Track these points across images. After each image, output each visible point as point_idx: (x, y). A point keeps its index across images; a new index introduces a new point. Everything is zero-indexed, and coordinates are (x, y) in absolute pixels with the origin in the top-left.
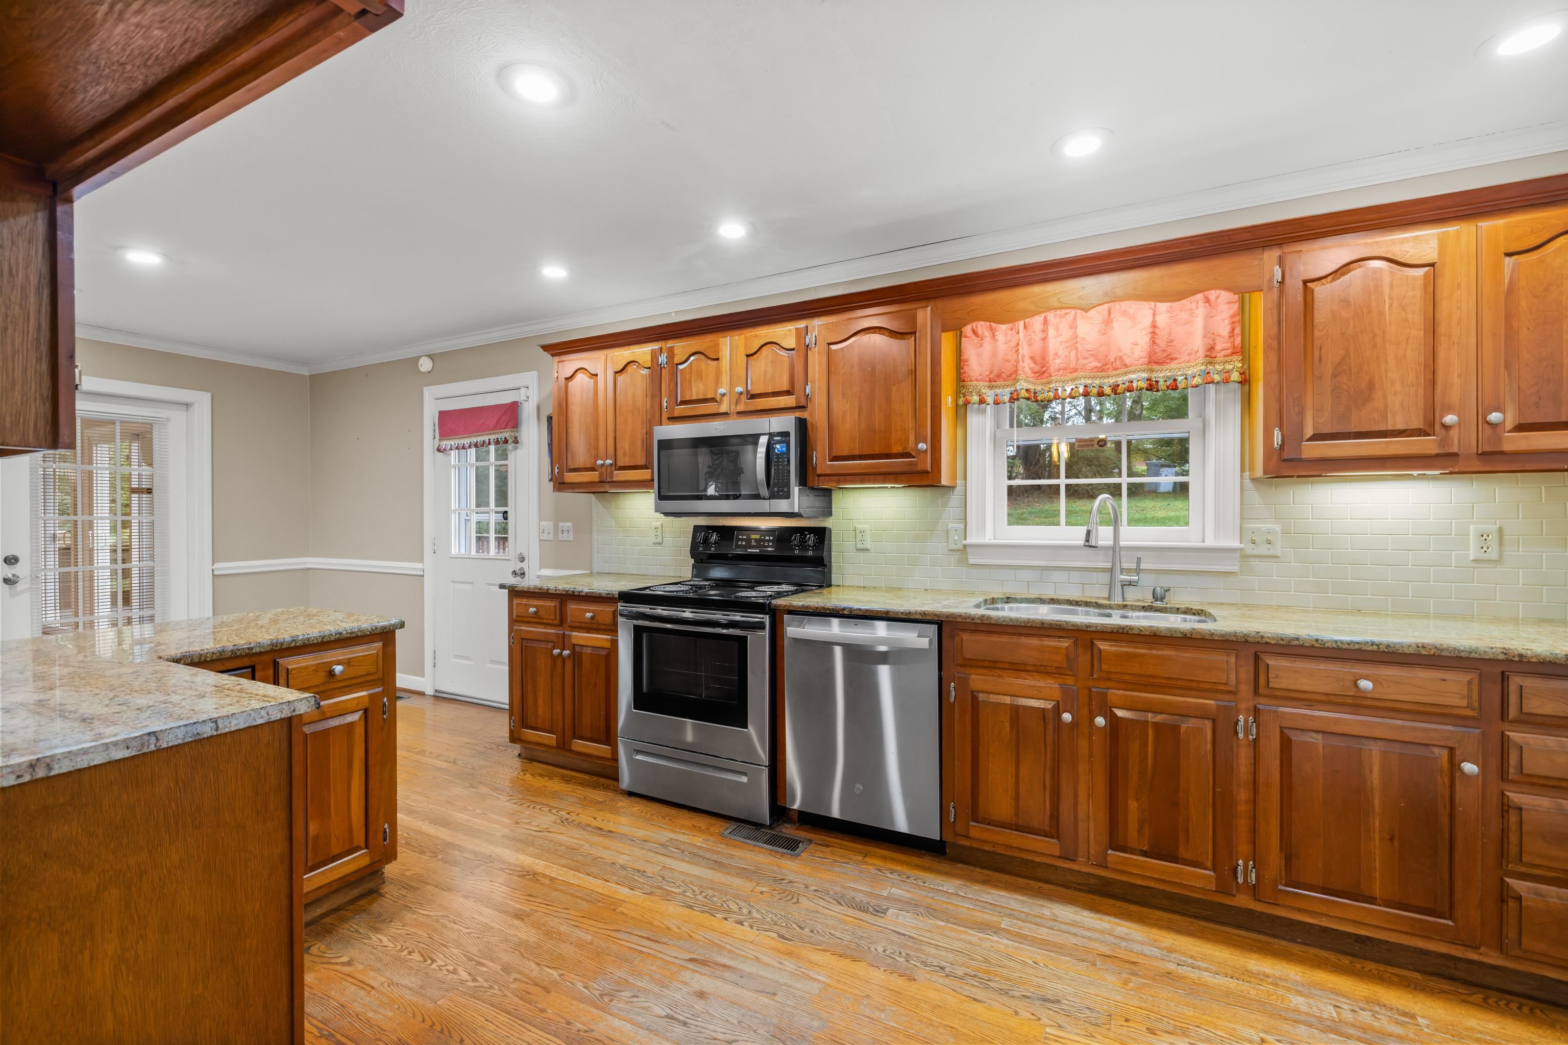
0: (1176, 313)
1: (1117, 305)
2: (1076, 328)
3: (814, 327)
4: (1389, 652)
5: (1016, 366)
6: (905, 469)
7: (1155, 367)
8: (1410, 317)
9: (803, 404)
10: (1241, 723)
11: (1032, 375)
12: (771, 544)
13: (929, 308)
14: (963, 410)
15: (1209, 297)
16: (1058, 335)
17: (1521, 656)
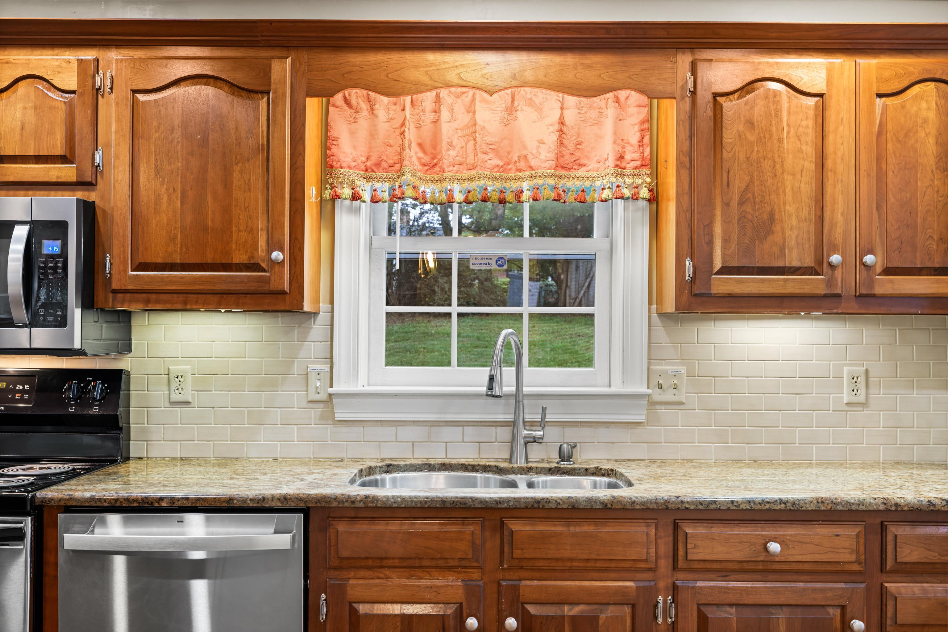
0: (585, 110)
1: (522, 91)
2: (474, 112)
3: (109, 62)
4: (794, 510)
5: (400, 154)
6: (252, 287)
7: (563, 173)
8: (804, 147)
9: (89, 180)
10: (661, 605)
11: (420, 167)
12: (25, 397)
13: (289, 60)
14: (329, 206)
15: (620, 96)
16: (453, 119)
17: (896, 505)
